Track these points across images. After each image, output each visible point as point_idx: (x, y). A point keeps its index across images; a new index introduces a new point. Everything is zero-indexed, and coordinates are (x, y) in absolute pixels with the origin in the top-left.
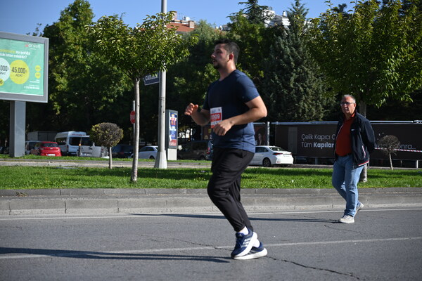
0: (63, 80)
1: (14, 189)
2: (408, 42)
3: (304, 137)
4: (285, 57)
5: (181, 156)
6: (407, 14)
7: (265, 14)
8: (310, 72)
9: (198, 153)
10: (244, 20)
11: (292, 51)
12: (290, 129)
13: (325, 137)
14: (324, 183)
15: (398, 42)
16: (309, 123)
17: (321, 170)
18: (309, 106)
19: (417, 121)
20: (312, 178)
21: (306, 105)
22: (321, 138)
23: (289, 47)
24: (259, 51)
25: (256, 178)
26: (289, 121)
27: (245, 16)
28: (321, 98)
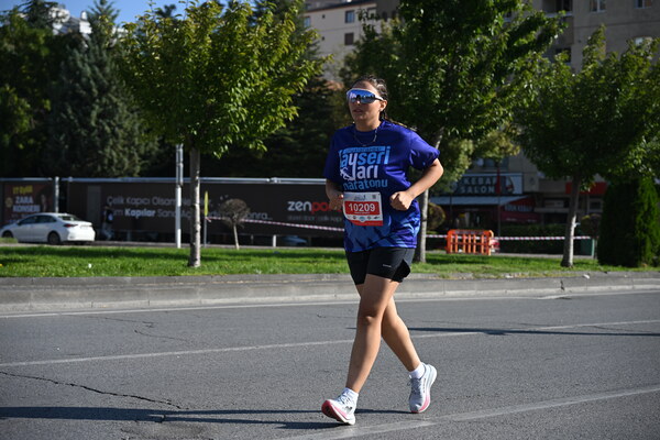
2: (261, 64)
3: (111, 200)
4: (84, 80)
6: (260, 23)
7: (54, 15)
8: (121, 104)
10: (21, 21)
11: (94, 72)
12: (90, 189)
13: (142, 201)
14: (137, 269)
15: (247, 64)
16: (119, 180)
17: (134, 249)
18: (118, 155)
19: (276, 180)
20: (119, 262)
21: (114, 154)
22: (136, 202)
23: (90, 65)
24: (44, 70)
25: (34, 261)
26: (89, 176)
27: (22, 16)
28: (137, 143)
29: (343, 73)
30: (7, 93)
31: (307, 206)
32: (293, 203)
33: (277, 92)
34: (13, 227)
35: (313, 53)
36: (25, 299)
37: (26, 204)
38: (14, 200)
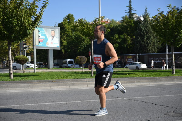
0: (65, 42)
1: (51, 80)
3: (150, 59)
4: (142, 31)
7: (134, 16)
8: (151, 36)
10: (127, 18)
11: (145, 29)
12: (145, 56)
13: (158, 59)
16: (152, 54)
21: (150, 48)
22: (156, 59)
23: (144, 27)
24: (133, 29)
26: (145, 53)
27: (128, 17)
28: (156, 45)
30: (125, 35)
34: (128, 66)
37: (130, 60)
38: (128, 60)
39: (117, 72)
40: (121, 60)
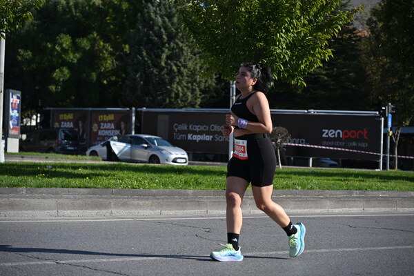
2: (302, 13)
3: (176, 127)
4: (156, 28)
5: (23, 147)
8: (185, 48)
9: (46, 144)
11: (164, 22)
12: (160, 117)
13: (202, 128)
14: (198, 183)
15: (290, 13)
16: (183, 110)
17: (195, 167)
18: (183, 90)
19: (312, 111)
20: (183, 177)
21: (180, 89)
22: (197, 128)
23: (161, 16)
24: (124, 20)
25: (114, 175)
26: (160, 108)
28: (198, 80)
29: (370, 22)
30: (95, 39)
31: (339, 133)
32: (327, 131)
33: (315, 37)
34: (98, 148)
35: (345, 5)
36: (106, 207)
37: (107, 129)
38: (99, 126)
39: (54, 166)
40: (78, 127)
